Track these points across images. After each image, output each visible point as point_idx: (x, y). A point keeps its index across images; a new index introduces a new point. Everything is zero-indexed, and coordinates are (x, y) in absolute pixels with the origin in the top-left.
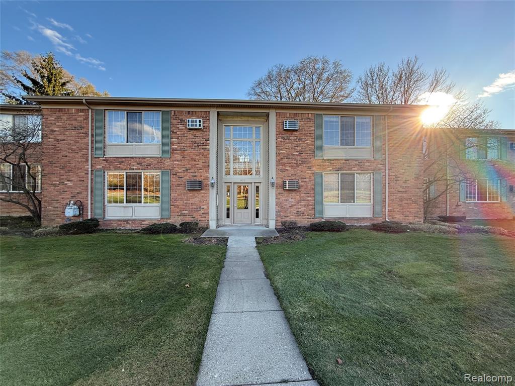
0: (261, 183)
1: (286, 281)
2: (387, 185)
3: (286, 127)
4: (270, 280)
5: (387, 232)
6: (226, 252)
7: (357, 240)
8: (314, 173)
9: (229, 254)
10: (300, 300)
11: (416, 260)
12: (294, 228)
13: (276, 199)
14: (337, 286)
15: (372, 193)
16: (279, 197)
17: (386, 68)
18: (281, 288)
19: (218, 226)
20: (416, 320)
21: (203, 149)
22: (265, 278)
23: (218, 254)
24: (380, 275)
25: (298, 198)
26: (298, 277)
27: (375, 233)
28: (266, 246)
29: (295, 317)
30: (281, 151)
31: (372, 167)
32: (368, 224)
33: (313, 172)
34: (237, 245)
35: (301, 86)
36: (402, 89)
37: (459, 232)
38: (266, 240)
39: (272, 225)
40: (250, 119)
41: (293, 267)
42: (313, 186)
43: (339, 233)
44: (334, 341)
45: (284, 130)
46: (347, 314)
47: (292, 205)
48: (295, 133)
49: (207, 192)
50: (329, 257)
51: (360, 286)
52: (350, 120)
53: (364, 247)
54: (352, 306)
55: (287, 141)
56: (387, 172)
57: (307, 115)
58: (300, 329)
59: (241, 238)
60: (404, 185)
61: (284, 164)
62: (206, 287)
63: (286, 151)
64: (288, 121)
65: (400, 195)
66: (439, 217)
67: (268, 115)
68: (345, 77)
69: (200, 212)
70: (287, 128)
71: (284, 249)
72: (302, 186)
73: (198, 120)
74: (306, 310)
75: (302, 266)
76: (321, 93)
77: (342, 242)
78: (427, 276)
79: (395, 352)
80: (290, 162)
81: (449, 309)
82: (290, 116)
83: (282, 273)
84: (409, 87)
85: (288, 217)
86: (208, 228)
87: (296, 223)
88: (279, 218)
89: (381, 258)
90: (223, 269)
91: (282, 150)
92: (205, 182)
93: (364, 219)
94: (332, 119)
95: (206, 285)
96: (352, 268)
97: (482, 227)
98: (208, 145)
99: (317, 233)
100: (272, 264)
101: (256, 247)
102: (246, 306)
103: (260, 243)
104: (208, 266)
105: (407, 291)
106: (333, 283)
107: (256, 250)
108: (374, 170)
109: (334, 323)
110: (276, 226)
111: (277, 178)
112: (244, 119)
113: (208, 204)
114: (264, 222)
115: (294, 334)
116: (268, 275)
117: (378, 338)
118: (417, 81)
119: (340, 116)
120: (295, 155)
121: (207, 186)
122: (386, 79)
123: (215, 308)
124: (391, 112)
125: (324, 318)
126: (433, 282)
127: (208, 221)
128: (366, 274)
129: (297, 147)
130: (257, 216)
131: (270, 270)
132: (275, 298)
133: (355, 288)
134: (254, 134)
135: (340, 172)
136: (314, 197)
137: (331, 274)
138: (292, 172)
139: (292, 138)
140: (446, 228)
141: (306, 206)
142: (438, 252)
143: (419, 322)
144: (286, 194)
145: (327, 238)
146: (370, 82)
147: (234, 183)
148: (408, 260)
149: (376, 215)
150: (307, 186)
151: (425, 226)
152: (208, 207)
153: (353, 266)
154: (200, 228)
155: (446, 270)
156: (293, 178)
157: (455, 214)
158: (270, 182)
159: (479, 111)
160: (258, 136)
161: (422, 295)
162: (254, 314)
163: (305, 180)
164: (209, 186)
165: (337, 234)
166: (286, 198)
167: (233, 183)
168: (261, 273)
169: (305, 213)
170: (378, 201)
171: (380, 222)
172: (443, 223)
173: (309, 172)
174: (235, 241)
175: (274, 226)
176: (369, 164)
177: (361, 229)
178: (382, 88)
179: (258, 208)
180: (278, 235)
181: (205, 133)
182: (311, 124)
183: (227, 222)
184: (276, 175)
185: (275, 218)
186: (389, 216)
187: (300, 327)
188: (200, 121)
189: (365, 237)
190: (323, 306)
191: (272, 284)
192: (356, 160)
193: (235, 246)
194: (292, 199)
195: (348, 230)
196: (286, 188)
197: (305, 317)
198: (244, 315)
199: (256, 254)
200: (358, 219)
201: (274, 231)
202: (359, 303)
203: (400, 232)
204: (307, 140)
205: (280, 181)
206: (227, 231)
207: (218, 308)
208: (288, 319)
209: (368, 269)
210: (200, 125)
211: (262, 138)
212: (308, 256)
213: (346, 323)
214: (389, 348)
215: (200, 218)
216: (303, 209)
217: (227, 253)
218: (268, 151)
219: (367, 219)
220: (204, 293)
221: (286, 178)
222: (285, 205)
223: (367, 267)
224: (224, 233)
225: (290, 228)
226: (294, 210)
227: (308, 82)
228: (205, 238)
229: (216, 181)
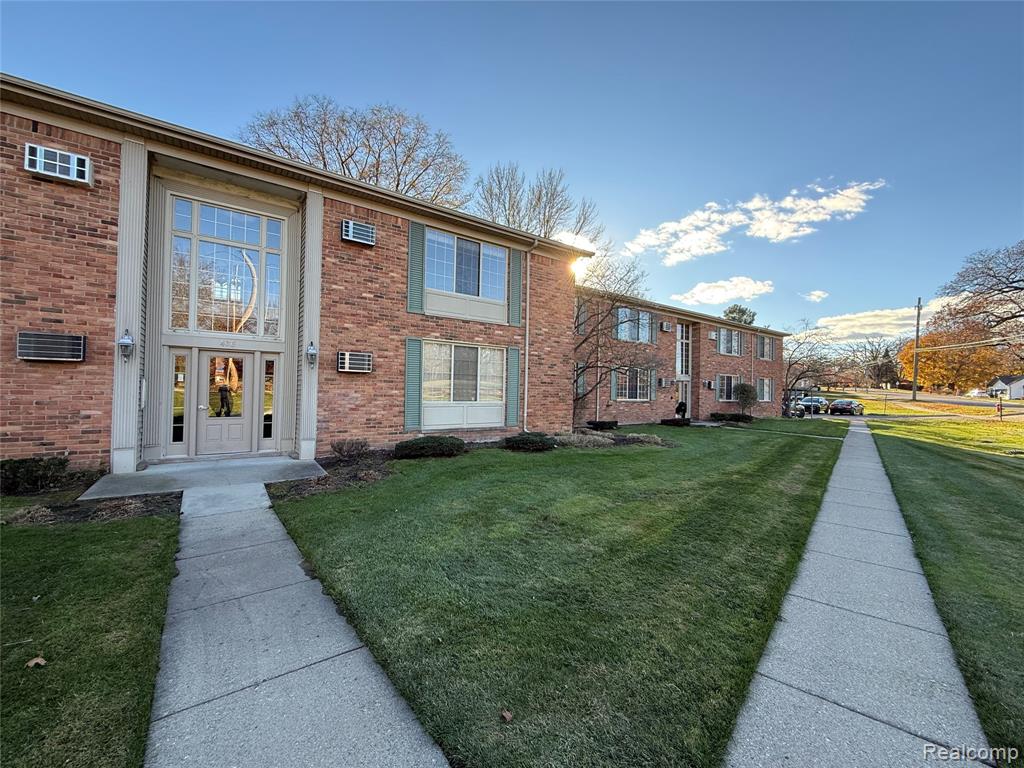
0: (279, 353)
1: (363, 576)
2: (527, 370)
3: (347, 235)
4: (322, 581)
5: (527, 450)
6: (179, 532)
7: (484, 468)
8: (405, 341)
9: (190, 535)
10: (403, 611)
11: (577, 492)
12: (360, 455)
13: (319, 392)
14: (469, 562)
15: (504, 386)
16: (325, 388)
17: (519, 175)
18: (353, 594)
19: (142, 465)
20: (600, 593)
21: (89, 244)
22: (308, 578)
23: (154, 542)
24: (534, 527)
25: (370, 390)
26: (388, 562)
27: (510, 453)
28: (297, 501)
29: (400, 652)
30: (334, 286)
31: (506, 339)
32: (497, 439)
33: (403, 338)
34: (214, 510)
35: (372, 160)
36: (542, 217)
37: (614, 444)
38: (296, 487)
39: (308, 451)
40: (253, 196)
41: (374, 541)
42: (402, 368)
43: (452, 459)
44: (488, 677)
45: (343, 240)
46: (499, 614)
47: (357, 406)
48: (368, 252)
49: (104, 369)
50: (443, 506)
51: (507, 552)
52: (474, 248)
53: (498, 481)
54: (503, 596)
55: (349, 266)
56: (527, 348)
57: (393, 220)
58: (417, 677)
59: (224, 490)
60: (549, 373)
61: (340, 316)
62: (121, 647)
63: (346, 288)
64: (351, 223)
65: (544, 388)
66: (589, 423)
67: (302, 199)
68: (456, 170)
69: (75, 426)
70: (351, 238)
71: (347, 502)
72: (380, 366)
73: (74, 158)
74: (419, 631)
75: (393, 535)
76: (412, 185)
77: (461, 474)
78: (594, 515)
79: (587, 660)
80: (354, 312)
81: (632, 563)
82: (356, 211)
83: (350, 558)
84: (550, 217)
85: (346, 432)
86: (104, 471)
87: (365, 444)
88: (324, 436)
89: (529, 496)
90: (175, 582)
91: (336, 284)
92: (98, 341)
93: (491, 429)
94: (441, 239)
95: (116, 641)
96: (488, 523)
97: (635, 435)
98: (114, 236)
99: (412, 461)
100: (320, 543)
101: (270, 507)
102: (265, 666)
103: (282, 497)
104: (120, 581)
105: (577, 546)
106: (460, 558)
107: (271, 516)
108: (509, 343)
109: (481, 639)
110: (317, 452)
111: (321, 345)
112: (235, 191)
113: (110, 403)
114: (287, 446)
115: (403, 695)
116: (314, 571)
117: (557, 642)
118: (561, 209)
119: (456, 236)
120: (365, 298)
121: (106, 351)
122: (520, 193)
123: (162, 701)
124: (535, 248)
125: (459, 635)
126: (605, 524)
127: (109, 451)
128: (512, 529)
129: (371, 281)
130: (268, 432)
131: (319, 557)
132: (341, 622)
133: (500, 558)
134: (264, 237)
135: (454, 343)
136: (404, 389)
137: (455, 541)
138: (359, 334)
139: (361, 261)
140: (600, 438)
141: (388, 407)
142: (599, 476)
143: (605, 594)
144: (343, 381)
145: (432, 470)
146: (496, 191)
147: (201, 350)
148: (565, 494)
149: (510, 423)
150: (390, 368)
151: (575, 438)
152: (108, 414)
153: (488, 519)
154: (72, 476)
155: (614, 502)
156: (360, 348)
157: (606, 419)
158: (304, 353)
159: (636, 272)
160: (274, 241)
161: (596, 549)
162: (293, 679)
163: (386, 353)
164: (112, 354)
165: (449, 461)
166: (343, 391)
167: (195, 351)
168: (295, 570)
169: (385, 423)
170: (513, 399)
171: (516, 434)
172: (595, 432)
173: (396, 337)
174: (206, 498)
175: (313, 452)
176: (501, 332)
177: (488, 448)
178: (514, 206)
179: (269, 413)
180: (325, 473)
181: (102, 202)
182: (401, 240)
183: (177, 451)
184: (321, 337)
185: (315, 437)
186: (529, 423)
187: (415, 672)
188: (81, 163)
189: (497, 463)
190: (452, 611)
191: (328, 590)
192: (482, 324)
193: (207, 512)
194: (355, 393)
195: (466, 452)
196: (343, 368)
197: (421, 645)
198: (263, 690)
199: (272, 525)
200: (482, 431)
201: (313, 465)
202: (514, 587)
203: (547, 449)
204: (392, 271)
205: (329, 353)
206: (175, 476)
207: (171, 698)
208: (383, 663)
209: (512, 520)
210: (81, 174)
211: (285, 249)
212: (401, 510)
213: (501, 634)
214: (578, 655)
215: (72, 445)
216: (379, 414)
217: (183, 534)
218: (301, 282)
219: (496, 429)
220: (112, 666)
221: (345, 347)
222: (341, 405)
223: (511, 515)
224: (166, 480)
225: (351, 456)
226: (360, 417)
227: (385, 156)
228: (98, 501)
229: (138, 342)
